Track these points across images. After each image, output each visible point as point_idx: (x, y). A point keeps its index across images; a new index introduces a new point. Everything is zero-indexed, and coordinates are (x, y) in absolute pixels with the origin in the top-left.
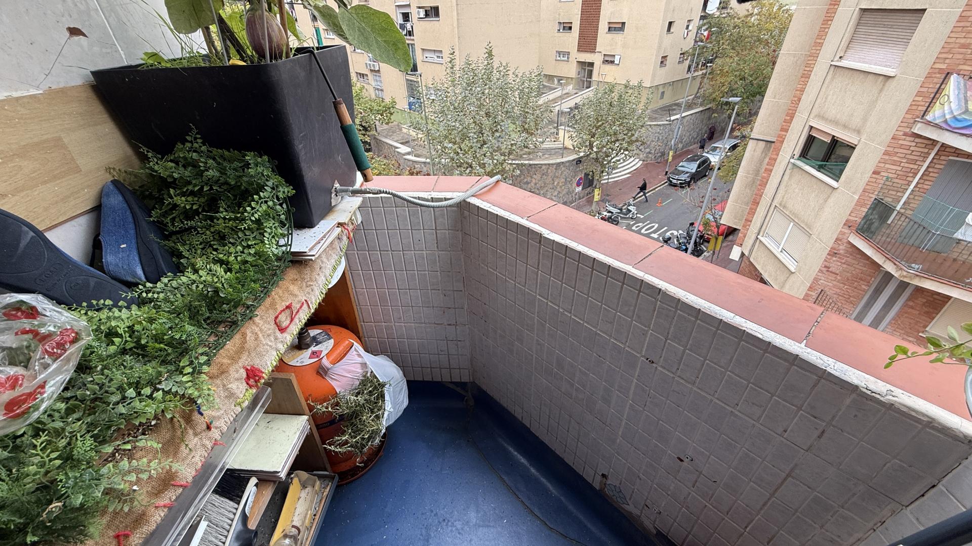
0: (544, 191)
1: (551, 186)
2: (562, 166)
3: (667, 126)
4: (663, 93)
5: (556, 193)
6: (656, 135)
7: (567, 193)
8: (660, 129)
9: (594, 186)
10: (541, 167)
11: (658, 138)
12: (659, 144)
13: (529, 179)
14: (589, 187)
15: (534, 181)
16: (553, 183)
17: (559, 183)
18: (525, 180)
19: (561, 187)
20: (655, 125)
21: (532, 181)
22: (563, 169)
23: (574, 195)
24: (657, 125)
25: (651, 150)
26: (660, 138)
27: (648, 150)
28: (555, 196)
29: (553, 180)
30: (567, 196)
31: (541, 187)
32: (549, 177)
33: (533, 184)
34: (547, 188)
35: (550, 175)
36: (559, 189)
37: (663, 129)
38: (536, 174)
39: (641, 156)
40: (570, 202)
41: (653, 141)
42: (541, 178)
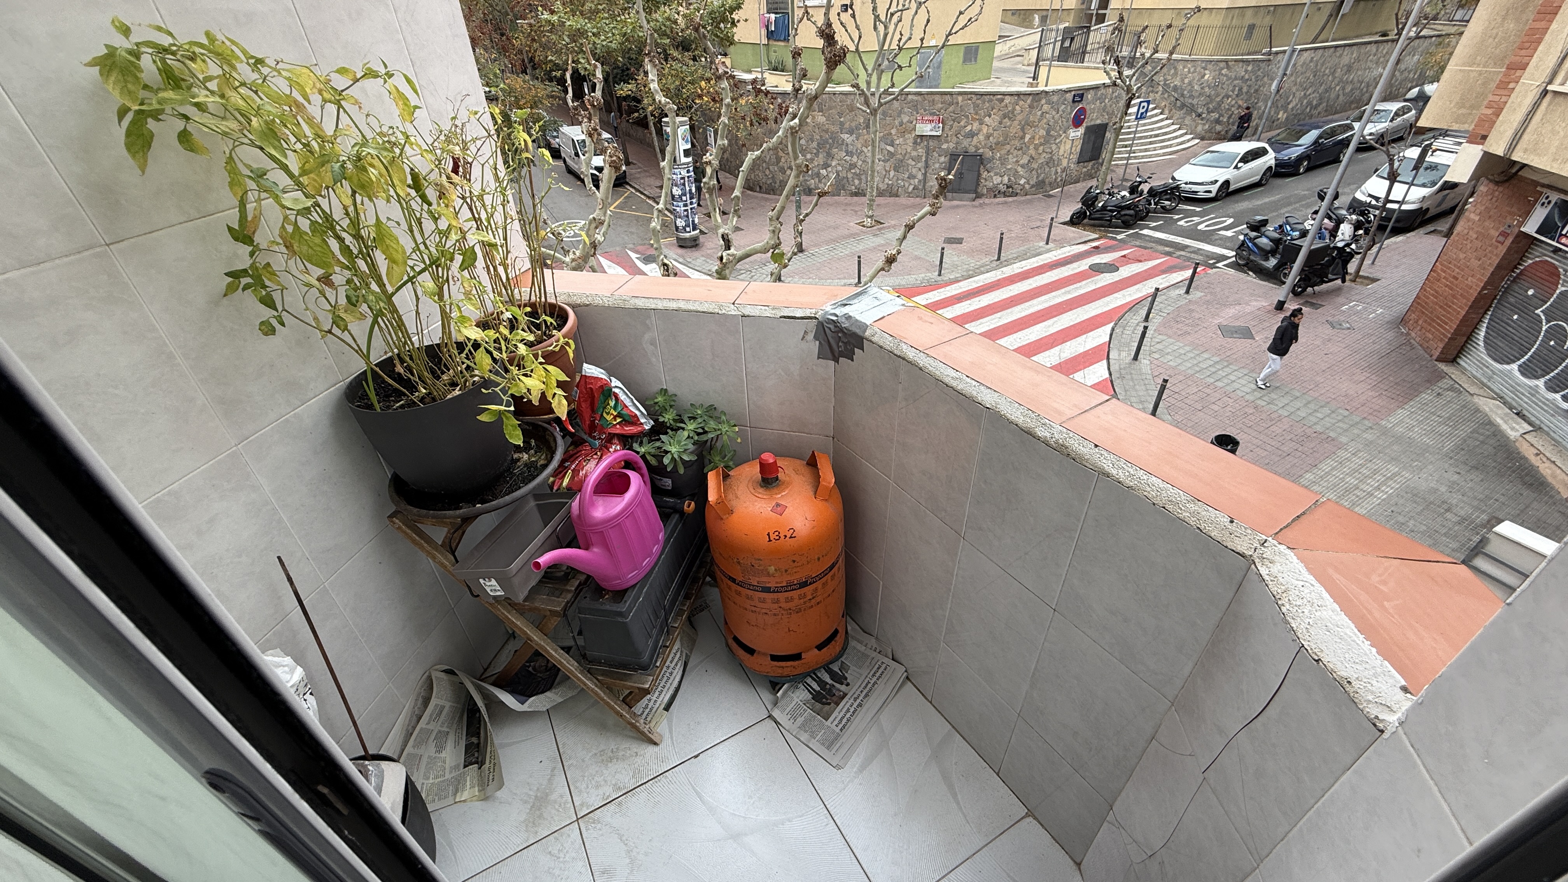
0: (1003, 152)
1: (1017, 143)
2: (1043, 101)
3: (1263, 65)
4: (1252, 27)
5: (1025, 160)
6: (1236, 82)
7: (1047, 163)
8: (1246, 71)
9: (1100, 161)
10: (1002, 100)
11: (1240, 89)
12: (1240, 102)
13: (976, 125)
14: (1090, 161)
15: (985, 130)
16: (1023, 138)
17: (1033, 138)
18: (969, 128)
19: (1036, 149)
20: (1236, 61)
21: (980, 130)
22: (1046, 107)
23: (1059, 170)
24: (1242, 61)
25: (1221, 115)
26: (1245, 89)
27: (1215, 115)
28: (1022, 166)
29: (1023, 129)
30: (1047, 169)
31: (997, 144)
32: (1016, 122)
33: (981, 137)
34: (1008, 147)
35: (1019, 117)
36: (1032, 152)
37: (1252, 71)
38: (990, 116)
39: (1199, 128)
40: (1050, 184)
41: (1228, 97)
42: (1000, 123)
